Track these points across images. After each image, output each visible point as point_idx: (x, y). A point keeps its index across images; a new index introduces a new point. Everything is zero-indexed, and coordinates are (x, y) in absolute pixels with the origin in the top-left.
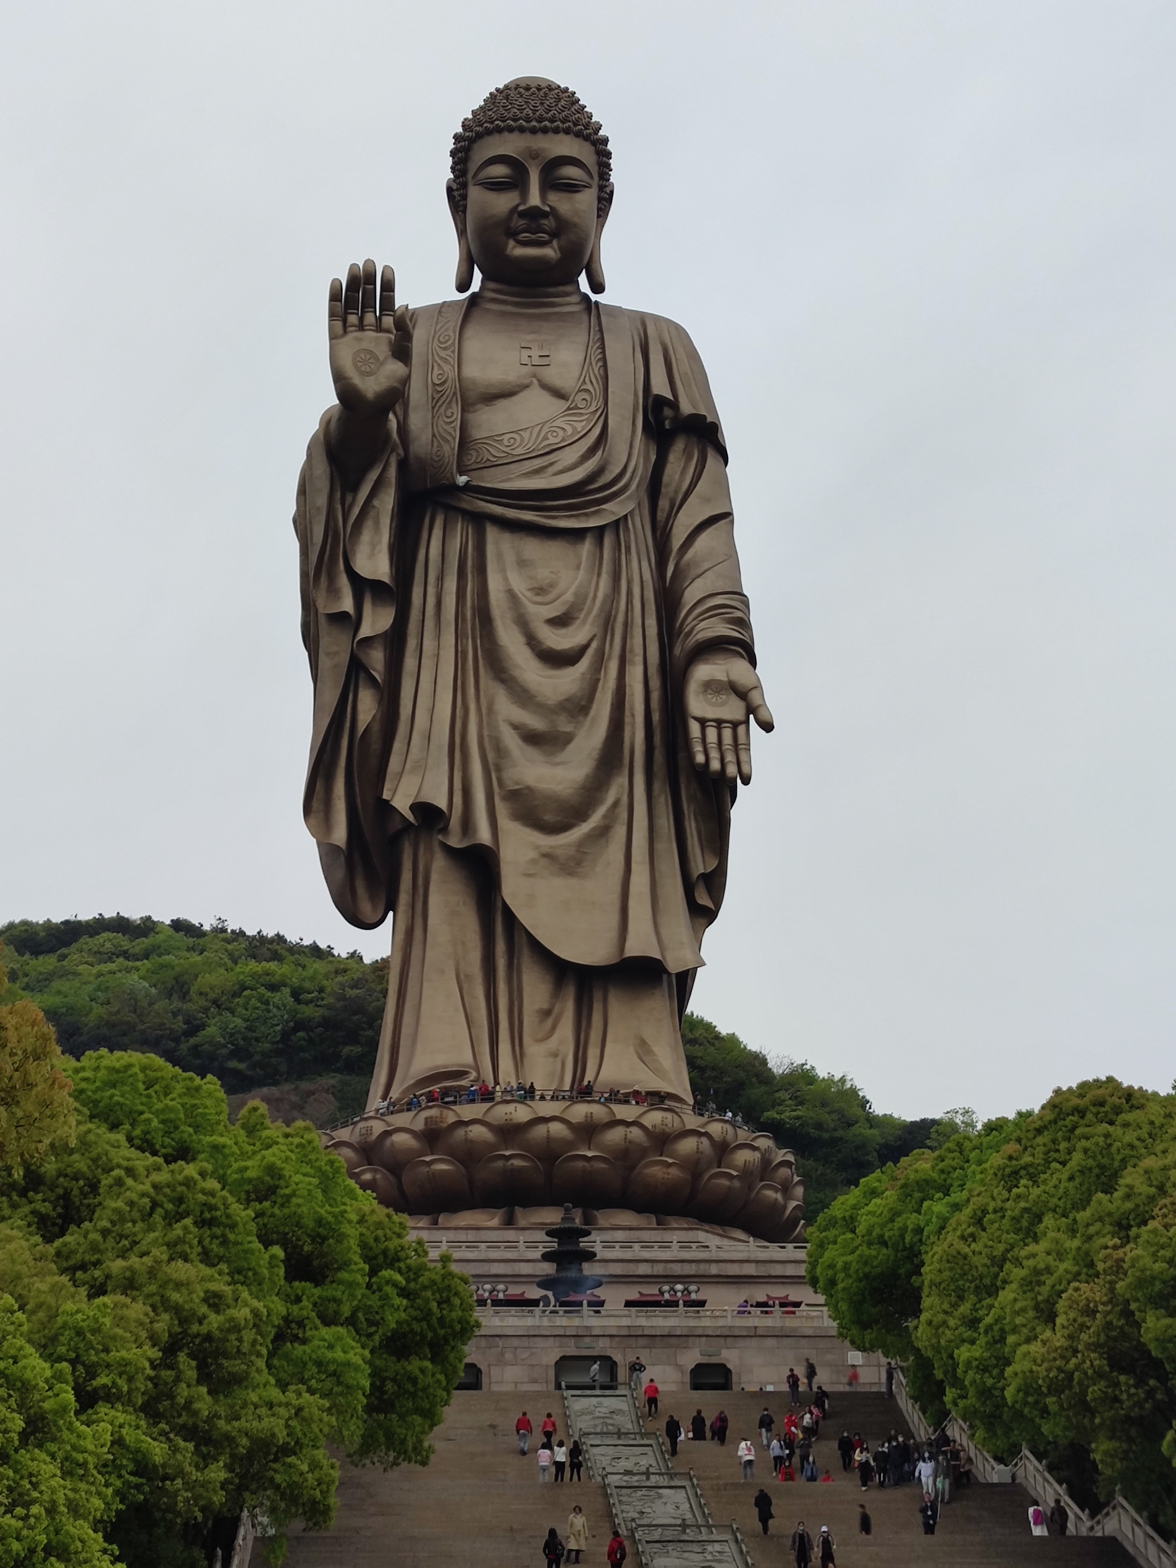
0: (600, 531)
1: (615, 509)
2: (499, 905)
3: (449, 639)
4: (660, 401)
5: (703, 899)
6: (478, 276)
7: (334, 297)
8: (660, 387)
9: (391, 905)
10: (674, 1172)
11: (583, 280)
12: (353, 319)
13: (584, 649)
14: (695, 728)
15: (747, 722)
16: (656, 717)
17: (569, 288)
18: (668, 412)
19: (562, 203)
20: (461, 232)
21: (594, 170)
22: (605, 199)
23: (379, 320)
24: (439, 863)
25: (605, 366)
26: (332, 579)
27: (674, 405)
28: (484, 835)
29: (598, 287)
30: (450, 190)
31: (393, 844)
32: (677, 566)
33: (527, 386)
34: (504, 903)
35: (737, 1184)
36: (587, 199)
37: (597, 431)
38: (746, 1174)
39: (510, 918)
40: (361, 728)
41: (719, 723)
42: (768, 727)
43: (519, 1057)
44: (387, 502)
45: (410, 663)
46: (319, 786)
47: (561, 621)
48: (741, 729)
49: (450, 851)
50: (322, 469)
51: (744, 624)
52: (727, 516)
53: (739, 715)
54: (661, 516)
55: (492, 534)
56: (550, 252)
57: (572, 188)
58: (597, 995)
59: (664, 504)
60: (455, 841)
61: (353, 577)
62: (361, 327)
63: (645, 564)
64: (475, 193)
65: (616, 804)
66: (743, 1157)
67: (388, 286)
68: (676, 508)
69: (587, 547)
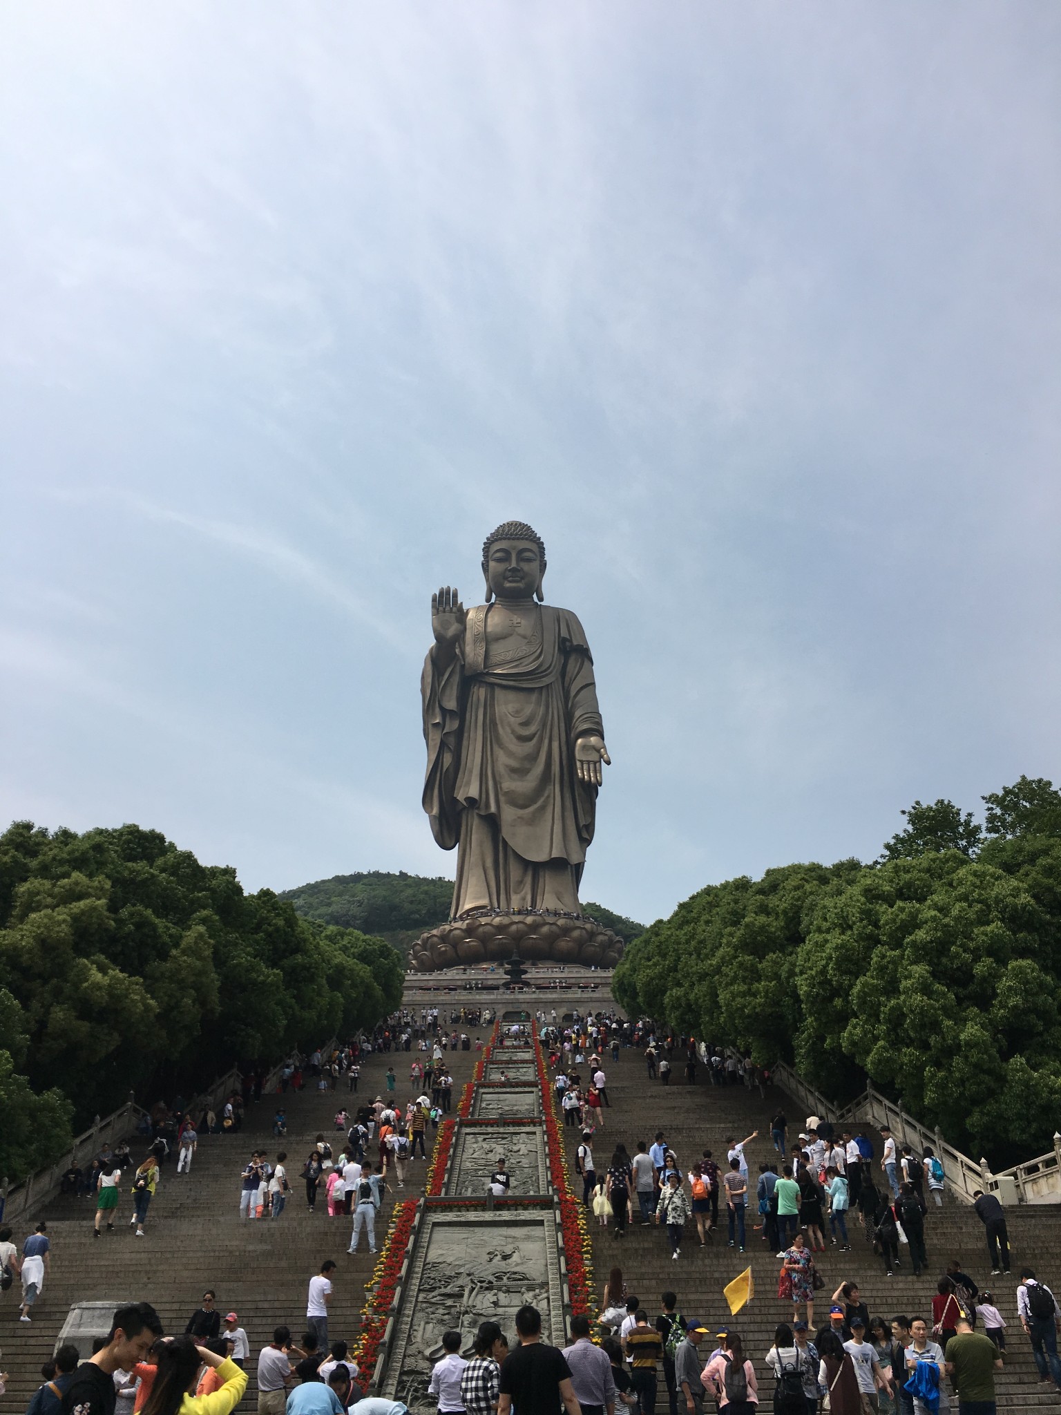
0: (541, 688)
1: (546, 681)
2: (501, 838)
3: (480, 732)
4: (564, 640)
5: (585, 836)
6: (494, 596)
7: (434, 600)
8: (564, 634)
9: (457, 841)
10: (571, 944)
11: (535, 596)
12: (441, 609)
13: (534, 735)
14: (578, 764)
15: (600, 762)
16: (564, 762)
17: (529, 599)
18: (568, 644)
19: (526, 567)
20: (487, 580)
21: (538, 554)
22: (543, 566)
23: (451, 609)
24: (476, 822)
25: (542, 627)
26: (433, 710)
27: (570, 641)
28: (493, 809)
29: (541, 599)
30: (483, 564)
31: (459, 814)
32: (573, 703)
33: (511, 635)
34: (503, 838)
35: (598, 949)
36: (535, 565)
37: (539, 651)
38: (602, 944)
39: (505, 843)
40: (445, 769)
41: (589, 762)
42: (608, 763)
43: (508, 900)
44: (456, 679)
45: (465, 743)
46: (429, 793)
47: (525, 724)
48: (598, 765)
49: (480, 816)
50: (430, 668)
51: (600, 724)
52: (593, 684)
53: (597, 759)
54: (566, 685)
55: (498, 692)
56: (521, 585)
57: (529, 560)
58: (541, 874)
59: (567, 679)
60: (483, 813)
61: (441, 708)
62: (444, 612)
63: (559, 702)
64: (492, 564)
65: (548, 797)
66: (600, 938)
67: (455, 595)
68: (572, 680)
69: (534, 697)
